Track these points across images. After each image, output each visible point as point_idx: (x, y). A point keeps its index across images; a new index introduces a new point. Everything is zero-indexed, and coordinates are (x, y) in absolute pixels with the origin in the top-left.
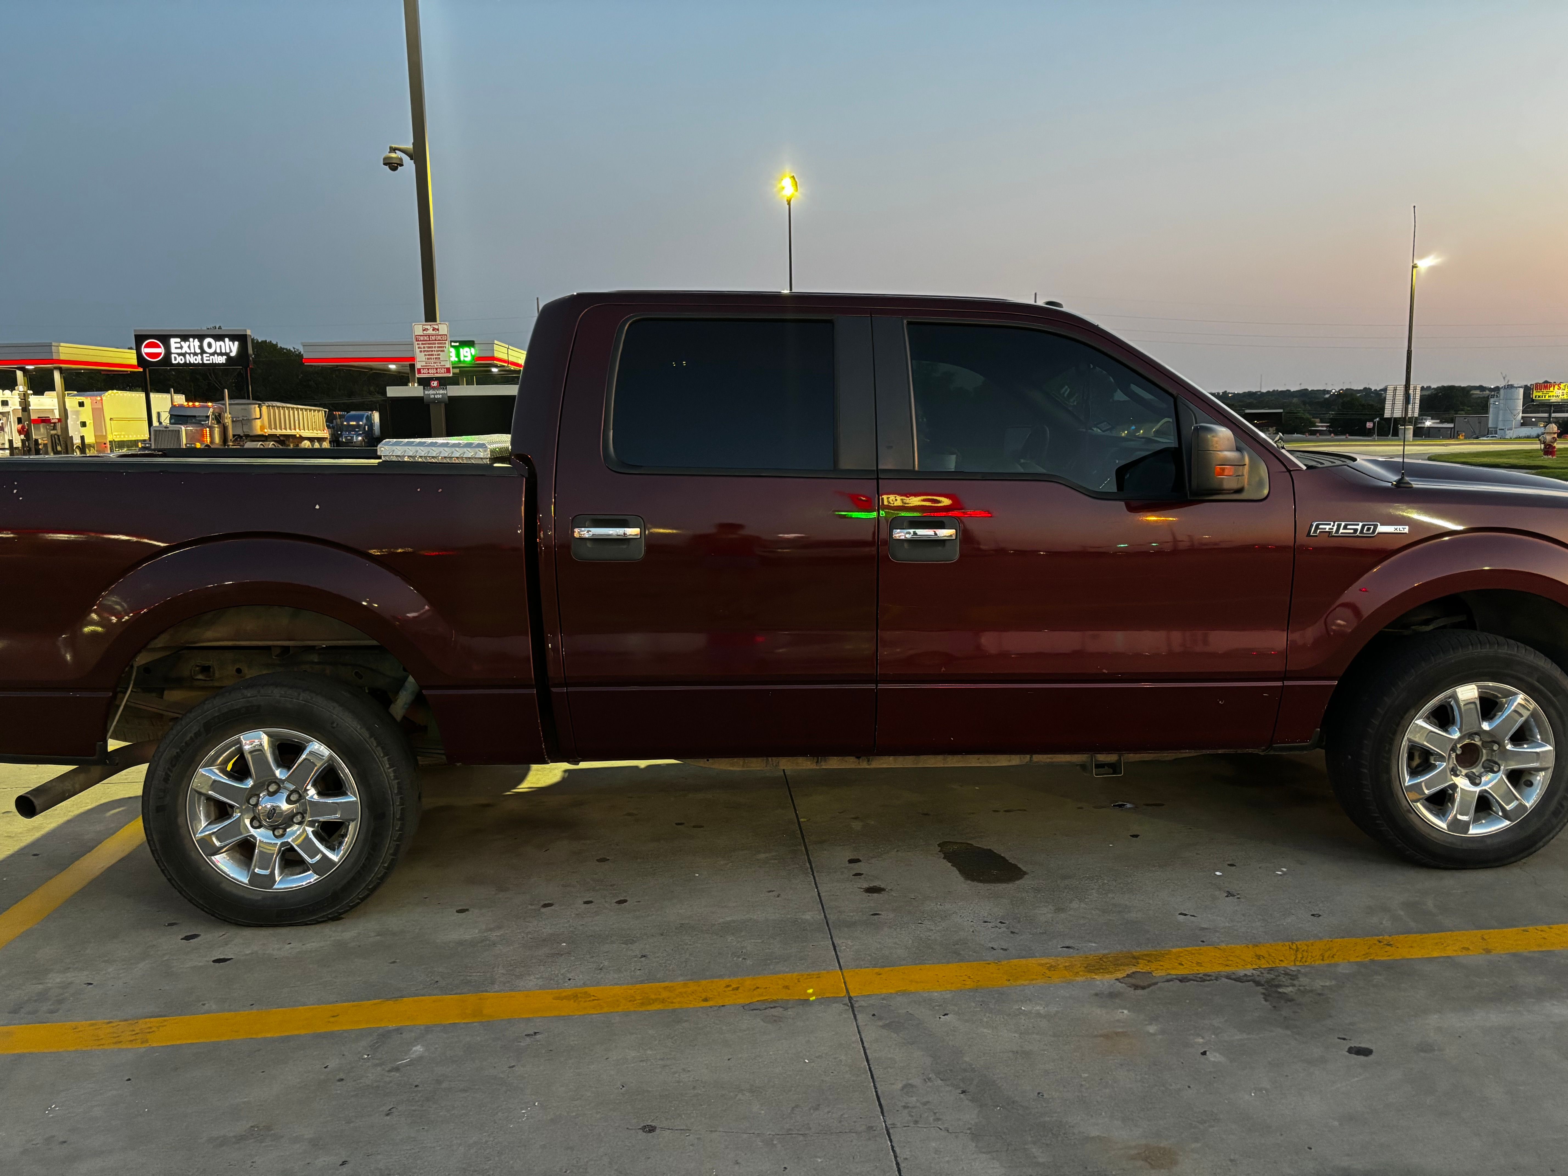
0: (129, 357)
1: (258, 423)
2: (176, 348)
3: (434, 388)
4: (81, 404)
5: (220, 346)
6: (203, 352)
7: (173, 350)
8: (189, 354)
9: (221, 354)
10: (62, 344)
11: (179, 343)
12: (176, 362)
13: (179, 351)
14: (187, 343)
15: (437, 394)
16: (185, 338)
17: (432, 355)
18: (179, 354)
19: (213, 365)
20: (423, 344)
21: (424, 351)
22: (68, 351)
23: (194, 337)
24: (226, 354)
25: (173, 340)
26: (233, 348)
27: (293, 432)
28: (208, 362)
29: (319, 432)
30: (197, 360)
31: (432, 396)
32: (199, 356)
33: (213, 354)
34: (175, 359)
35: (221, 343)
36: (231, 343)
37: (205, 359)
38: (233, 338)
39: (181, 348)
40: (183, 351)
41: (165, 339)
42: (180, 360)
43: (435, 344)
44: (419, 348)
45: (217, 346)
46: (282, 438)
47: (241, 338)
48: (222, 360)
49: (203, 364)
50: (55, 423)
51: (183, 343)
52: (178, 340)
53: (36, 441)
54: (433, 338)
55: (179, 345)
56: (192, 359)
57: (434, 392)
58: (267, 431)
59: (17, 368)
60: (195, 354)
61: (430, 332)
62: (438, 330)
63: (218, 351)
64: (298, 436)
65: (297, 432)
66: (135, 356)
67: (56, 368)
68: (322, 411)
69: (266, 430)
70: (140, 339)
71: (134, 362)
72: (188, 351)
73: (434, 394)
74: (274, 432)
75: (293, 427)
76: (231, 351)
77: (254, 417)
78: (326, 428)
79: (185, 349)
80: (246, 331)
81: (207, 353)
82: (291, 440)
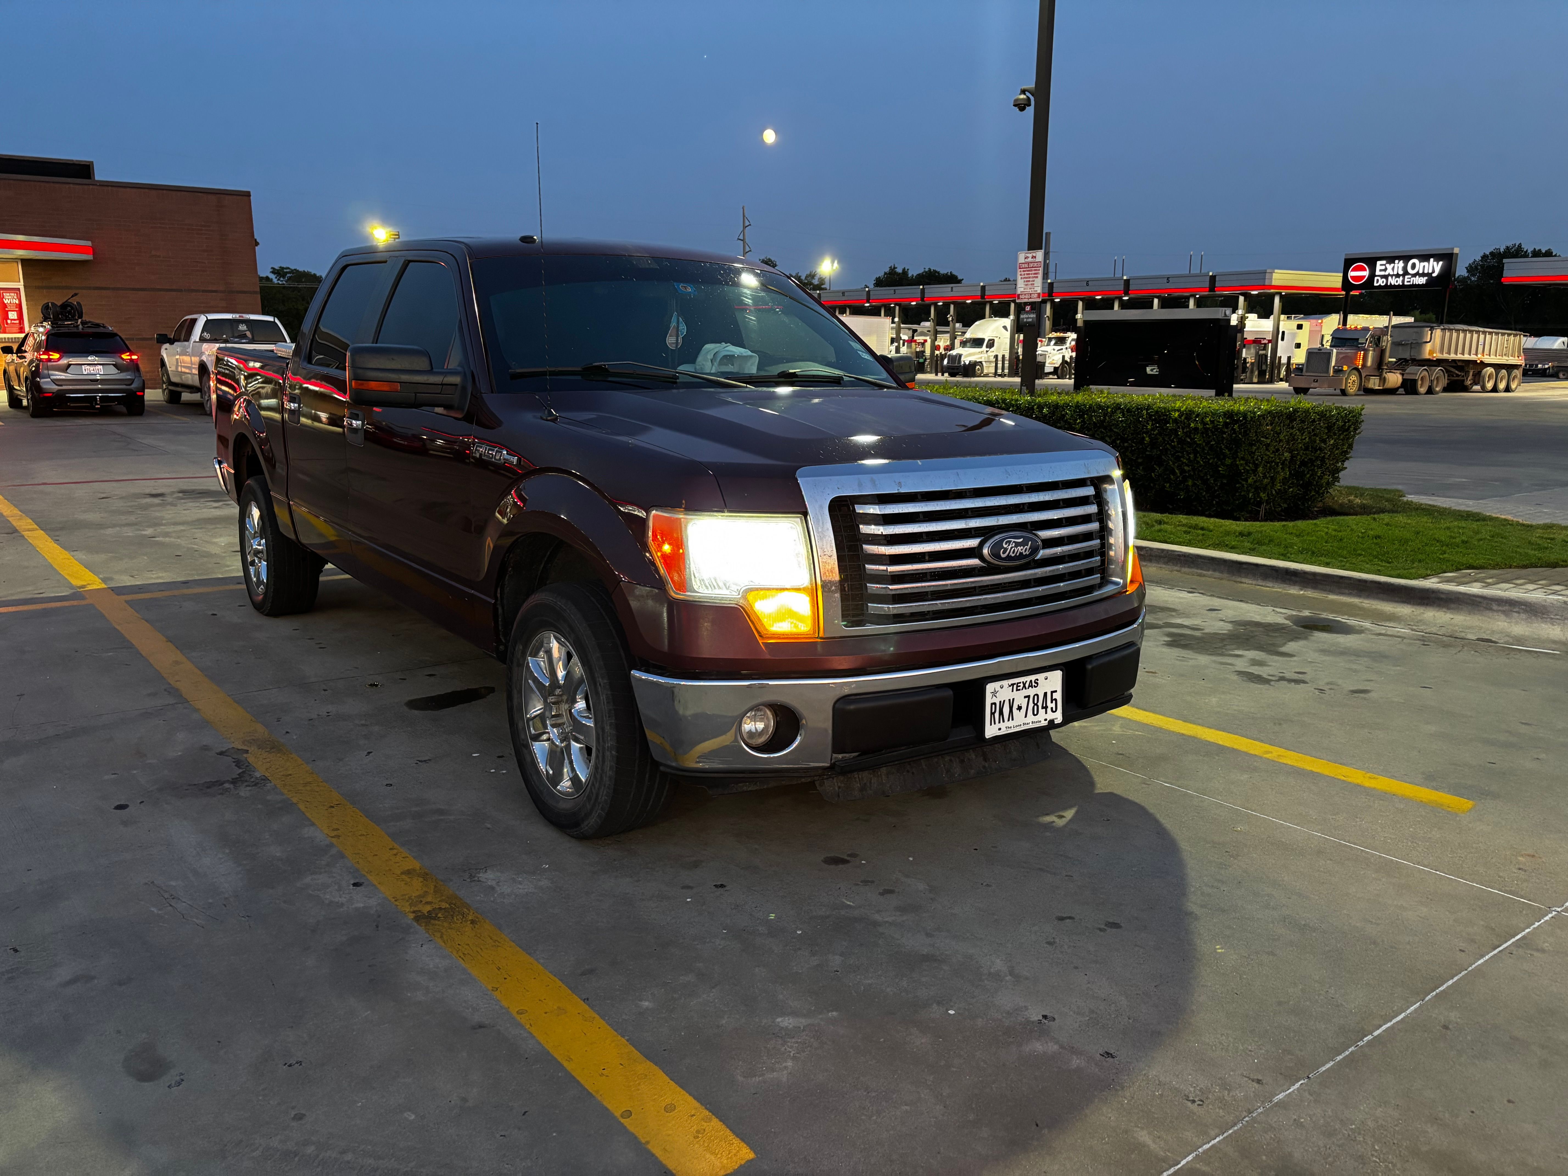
0: (1334, 280)
1: (1428, 347)
2: (1381, 270)
3: (1027, 312)
4: (1300, 327)
5: (1424, 266)
6: (1406, 273)
7: (1378, 273)
8: (1392, 276)
9: (1423, 275)
10: (1276, 271)
11: (1385, 265)
12: (1378, 284)
13: (1383, 273)
14: (1392, 265)
15: (1028, 318)
16: (1391, 260)
17: (1029, 281)
18: (1382, 277)
19: (1414, 286)
20: (1024, 271)
21: (1024, 278)
22: (1281, 277)
23: (1399, 258)
24: (1429, 275)
25: (1379, 263)
26: (1435, 267)
27: (1473, 357)
28: (1409, 284)
29: (1511, 358)
30: (1399, 281)
31: (1025, 320)
32: (1401, 278)
33: (1414, 275)
34: (1378, 281)
35: (1426, 264)
36: (1435, 263)
37: (1406, 280)
38: (1438, 257)
39: (1385, 270)
40: (1387, 273)
41: (1371, 262)
42: (1382, 282)
43: (1032, 271)
44: (1021, 275)
45: (1421, 266)
46: (1459, 364)
47: (1448, 258)
48: (1422, 281)
49: (1403, 286)
50: (1265, 344)
51: (1388, 265)
52: (1384, 262)
53: (1245, 359)
54: (1031, 265)
55: (1383, 267)
56: (1392, 281)
57: (1027, 316)
58: (1437, 355)
59: (1242, 294)
60: (1398, 276)
61: (1030, 260)
62: (1035, 257)
63: (1421, 272)
64: (1478, 362)
65: (1479, 358)
66: (1341, 279)
67: (1277, 293)
68: (1520, 335)
69: (1435, 355)
70: (1348, 263)
71: (1339, 285)
72: (1391, 273)
73: (1027, 318)
74: (1445, 356)
75: (1473, 351)
76: (1433, 272)
77: (1425, 340)
78: (1522, 354)
79: (1389, 271)
80: (1453, 249)
81: (1409, 274)
82: (1471, 366)
